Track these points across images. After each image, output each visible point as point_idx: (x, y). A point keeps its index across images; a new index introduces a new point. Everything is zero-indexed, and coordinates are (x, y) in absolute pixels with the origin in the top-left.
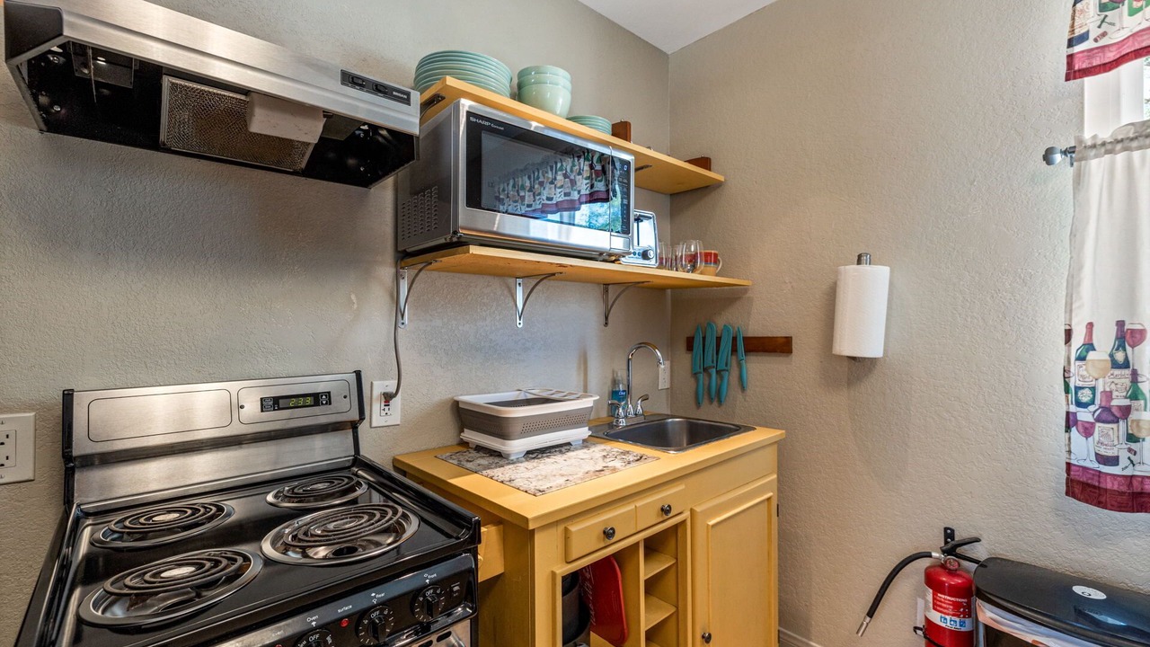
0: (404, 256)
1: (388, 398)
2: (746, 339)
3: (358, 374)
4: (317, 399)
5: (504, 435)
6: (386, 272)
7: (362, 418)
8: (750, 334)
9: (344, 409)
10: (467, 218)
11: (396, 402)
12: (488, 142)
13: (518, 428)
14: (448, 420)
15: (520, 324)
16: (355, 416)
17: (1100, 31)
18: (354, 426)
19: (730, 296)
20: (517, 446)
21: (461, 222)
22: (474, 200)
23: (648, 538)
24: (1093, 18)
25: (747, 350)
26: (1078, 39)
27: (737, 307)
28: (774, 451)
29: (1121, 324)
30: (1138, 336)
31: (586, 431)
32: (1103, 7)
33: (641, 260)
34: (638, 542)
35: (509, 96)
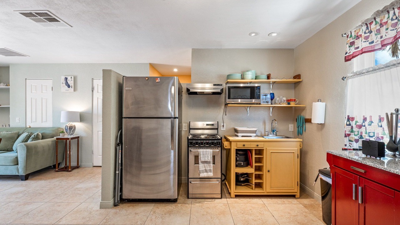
0: (225, 105)
1: (223, 126)
3: (218, 122)
4: (212, 125)
6: (223, 107)
8: (306, 118)
9: (216, 126)
14: (233, 131)
15: (248, 115)
17: (349, 52)
18: (217, 129)
19: (303, 109)
20: (239, 134)
21: (227, 101)
23: (255, 149)
24: (348, 49)
25: (305, 122)
26: (346, 53)
27: (305, 110)
28: (299, 143)
29: (348, 116)
30: (353, 119)
31: (255, 135)
32: (349, 47)
33: (266, 103)
34: (253, 149)
35: (241, 78)
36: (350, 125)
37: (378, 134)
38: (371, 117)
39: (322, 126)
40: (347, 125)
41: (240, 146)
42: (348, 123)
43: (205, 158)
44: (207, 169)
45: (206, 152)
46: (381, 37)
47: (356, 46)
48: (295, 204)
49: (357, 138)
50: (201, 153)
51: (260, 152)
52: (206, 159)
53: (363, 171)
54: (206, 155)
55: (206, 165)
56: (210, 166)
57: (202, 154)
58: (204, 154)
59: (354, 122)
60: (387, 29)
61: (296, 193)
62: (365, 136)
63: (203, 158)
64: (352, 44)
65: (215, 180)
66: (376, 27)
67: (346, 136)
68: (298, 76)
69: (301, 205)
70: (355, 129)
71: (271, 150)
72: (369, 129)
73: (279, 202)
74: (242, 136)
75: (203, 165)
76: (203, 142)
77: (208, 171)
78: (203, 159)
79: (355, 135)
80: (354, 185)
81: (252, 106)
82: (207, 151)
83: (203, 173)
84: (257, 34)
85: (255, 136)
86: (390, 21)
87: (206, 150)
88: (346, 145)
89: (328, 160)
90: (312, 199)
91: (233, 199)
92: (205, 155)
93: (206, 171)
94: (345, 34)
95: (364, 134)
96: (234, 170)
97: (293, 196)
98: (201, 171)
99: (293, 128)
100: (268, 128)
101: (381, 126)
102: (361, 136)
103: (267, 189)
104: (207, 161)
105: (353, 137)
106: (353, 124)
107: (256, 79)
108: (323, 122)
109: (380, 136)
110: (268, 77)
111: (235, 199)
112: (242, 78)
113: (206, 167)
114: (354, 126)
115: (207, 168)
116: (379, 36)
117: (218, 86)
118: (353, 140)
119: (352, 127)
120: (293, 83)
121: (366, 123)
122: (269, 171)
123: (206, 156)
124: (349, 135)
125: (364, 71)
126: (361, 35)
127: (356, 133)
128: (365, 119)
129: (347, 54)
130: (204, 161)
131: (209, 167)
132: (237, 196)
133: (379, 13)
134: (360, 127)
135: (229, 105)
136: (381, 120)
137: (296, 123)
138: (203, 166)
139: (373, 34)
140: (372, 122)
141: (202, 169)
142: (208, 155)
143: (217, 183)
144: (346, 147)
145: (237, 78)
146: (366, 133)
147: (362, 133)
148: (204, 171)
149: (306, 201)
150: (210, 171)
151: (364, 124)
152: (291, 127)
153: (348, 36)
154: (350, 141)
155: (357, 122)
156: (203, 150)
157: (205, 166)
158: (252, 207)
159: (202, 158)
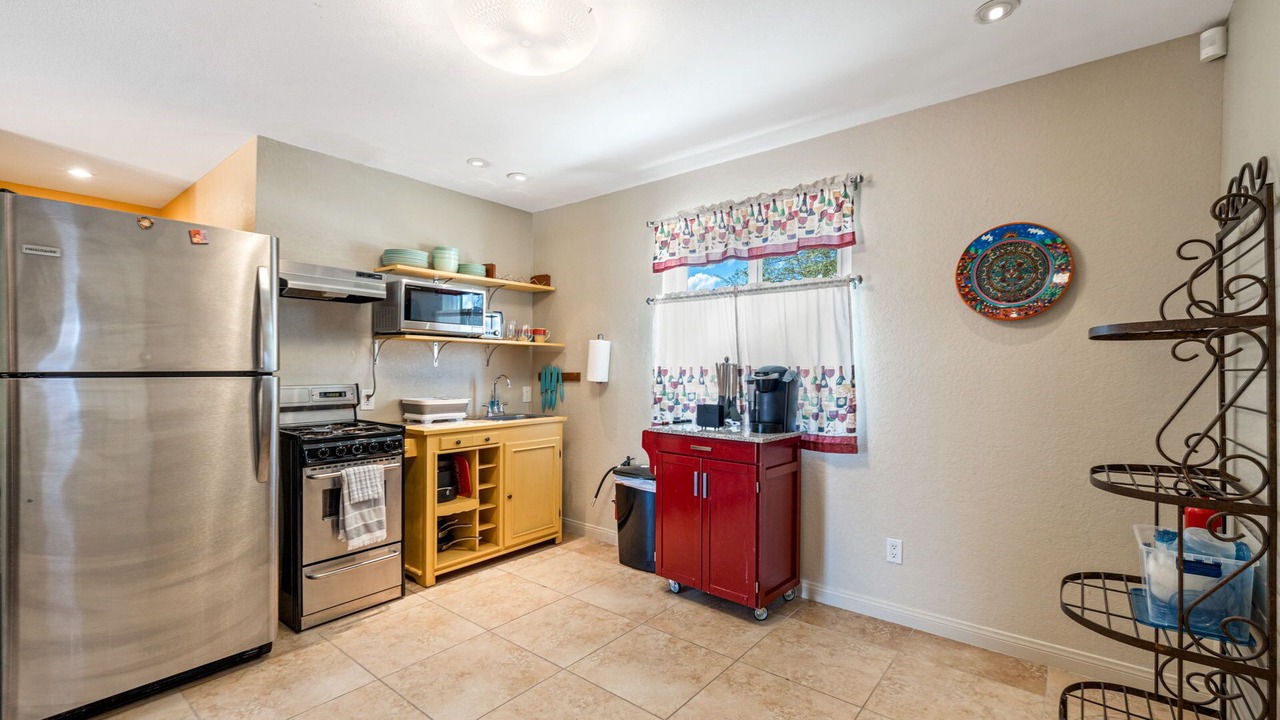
0: (376, 334)
1: (369, 397)
2: (562, 374)
3: (357, 385)
4: (340, 394)
5: (422, 413)
6: (368, 340)
7: (359, 403)
8: (566, 372)
9: (350, 398)
10: (404, 324)
11: (372, 399)
12: (414, 295)
13: (428, 410)
14: (398, 408)
15: (436, 364)
16: (355, 402)
17: (660, 257)
18: (354, 407)
19: (556, 352)
20: (428, 417)
21: (402, 325)
22: (408, 317)
23: (480, 450)
24: (658, 251)
25: (563, 380)
26: (655, 258)
27: (560, 357)
28: (560, 426)
29: (659, 368)
30: (666, 372)
31: (464, 415)
32: (660, 248)
33: (493, 336)
34: (475, 451)
35: (426, 265)
36: (661, 383)
37: (699, 395)
38: (691, 368)
39: (602, 386)
40: (658, 383)
41: (449, 446)
42: (659, 380)
43: (365, 490)
44: (369, 522)
45: (367, 474)
46: (707, 248)
47: (671, 251)
48: (562, 555)
49: (671, 403)
50: (353, 477)
51: (488, 455)
52: (371, 494)
53: (709, 449)
54: (368, 482)
55: (365, 511)
56: (378, 513)
57: (354, 480)
58: (363, 478)
59: (667, 377)
60: (714, 239)
61: (556, 533)
62: (682, 400)
63: (360, 492)
64: (664, 244)
65: (386, 549)
66: (699, 230)
67: (655, 403)
68: (544, 279)
69: (574, 553)
70: (669, 390)
71: (517, 446)
72: (690, 388)
73: (534, 561)
74: (434, 422)
75: (357, 512)
76: (352, 446)
77: (375, 527)
78: (361, 495)
79: (669, 399)
80: (696, 473)
81: (456, 342)
82: (369, 471)
83: (358, 535)
84: (486, 164)
85: (465, 419)
86: (717, 228)
87: (361, 467)
88: (656, 418)
89: (645, 445)
90: (582, 538)
91: (432, 589)
92: (364, 482)
93: (368, 529)
94: (652, 223)
95: (681, 397)
96: (434, 510)
97: (551, 543)
98: (354, 532)
99: (529, 394)
100: (483, 396)
101: (703, 383)
102: (677, 400)
103: (507, 540)
104: (371, 497)
105: (667, 403)
106: (666, 380)
107: (458, 272)
108: (605, 380)
109: (702, 397)
110: (490, 271)
111: (438, 588)
112: (432, 266)
113: (367, 518)
114: (667, 384)
115: (371, 519)
116: (703, 245)
117: (370, 279)
118: (666, 408)
119: (664, 386)
120: (529, 292)
121: (685, 379)
122: (510, 497)
123: (369, 485)
124: (660, 400)
125: (682, 295)
126: (678, 235)
127: (671, 396)
128: (683, 373)
129: (656, 261)
130: (361, 500)
131: (377, 516)
132: (440, 579)
133: (703, 211)
134: (675, 385)
135: (407, 337)
136: (703, 373)
137: (538, 386)
138: (358, 517)
139: (696, 238)
140: (692, 377)
141: (355, 526)
142: (373, 480)
143: (394, 555)
144: (656, 422)
145: (419, 263)
146: (684, 395)
147: (677, 394)
148: (362, 529)
149: (575, 544)
150: (380, 524)
151: (680, 381)
152: (528, 392)
153: (656, 229)
154: (662, 410)
155: (671, 377)
156: (355, 468)
157: (363, 517)
158: (492, 587)
159: (356, 493)
